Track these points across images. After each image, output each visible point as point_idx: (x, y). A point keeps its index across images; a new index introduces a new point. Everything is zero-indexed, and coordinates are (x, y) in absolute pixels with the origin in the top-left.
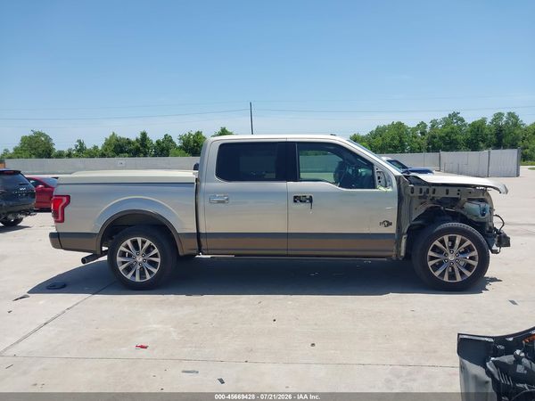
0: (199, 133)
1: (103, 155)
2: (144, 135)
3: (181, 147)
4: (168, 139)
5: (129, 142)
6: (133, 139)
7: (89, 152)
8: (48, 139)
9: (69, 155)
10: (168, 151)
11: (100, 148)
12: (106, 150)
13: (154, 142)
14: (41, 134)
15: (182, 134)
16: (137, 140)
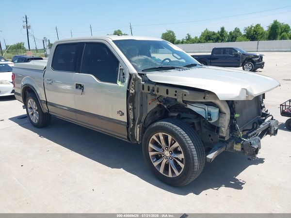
0: (258, 25)
1: (199, 42)
2: (223, 29)
3: (245, 35)
4: (237, 31)
5: (214, 34)
6: (216, 32)
7: (193, 40)
8: (173, 34)
9: (182, 43)
10: (236, 38)
11: (198, 38)
12: (201, 39)
13: (228, 34)
14: (171, 32)
15: (247, 26)
16: (218, 32)
